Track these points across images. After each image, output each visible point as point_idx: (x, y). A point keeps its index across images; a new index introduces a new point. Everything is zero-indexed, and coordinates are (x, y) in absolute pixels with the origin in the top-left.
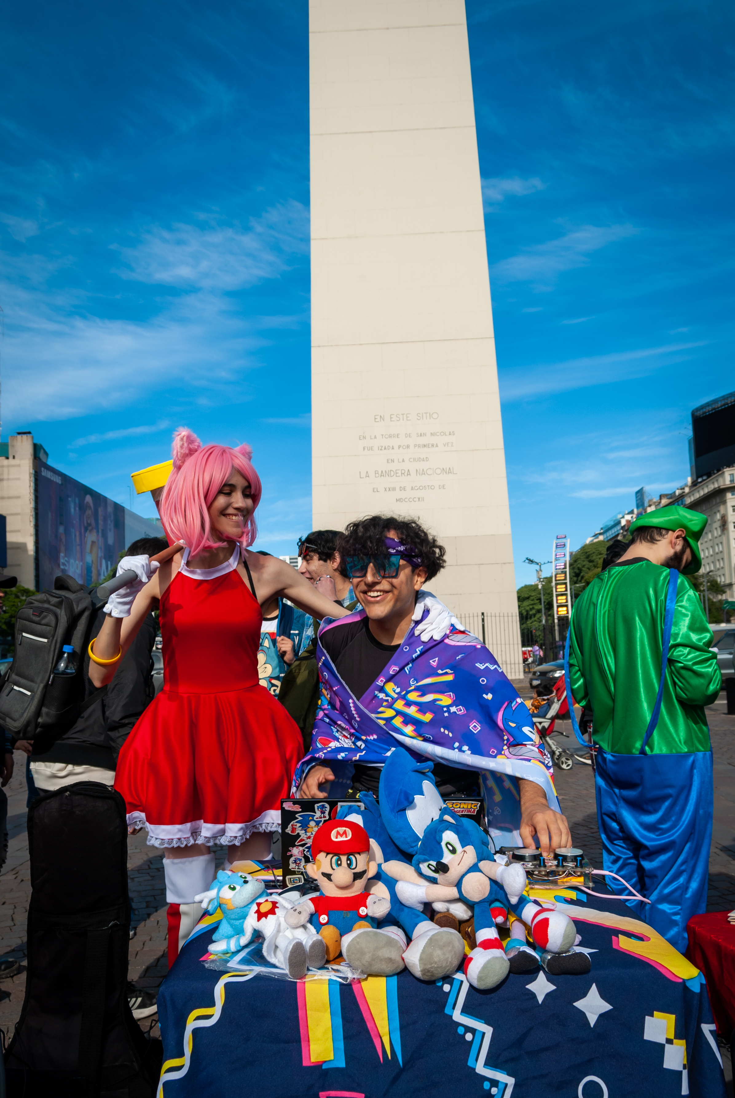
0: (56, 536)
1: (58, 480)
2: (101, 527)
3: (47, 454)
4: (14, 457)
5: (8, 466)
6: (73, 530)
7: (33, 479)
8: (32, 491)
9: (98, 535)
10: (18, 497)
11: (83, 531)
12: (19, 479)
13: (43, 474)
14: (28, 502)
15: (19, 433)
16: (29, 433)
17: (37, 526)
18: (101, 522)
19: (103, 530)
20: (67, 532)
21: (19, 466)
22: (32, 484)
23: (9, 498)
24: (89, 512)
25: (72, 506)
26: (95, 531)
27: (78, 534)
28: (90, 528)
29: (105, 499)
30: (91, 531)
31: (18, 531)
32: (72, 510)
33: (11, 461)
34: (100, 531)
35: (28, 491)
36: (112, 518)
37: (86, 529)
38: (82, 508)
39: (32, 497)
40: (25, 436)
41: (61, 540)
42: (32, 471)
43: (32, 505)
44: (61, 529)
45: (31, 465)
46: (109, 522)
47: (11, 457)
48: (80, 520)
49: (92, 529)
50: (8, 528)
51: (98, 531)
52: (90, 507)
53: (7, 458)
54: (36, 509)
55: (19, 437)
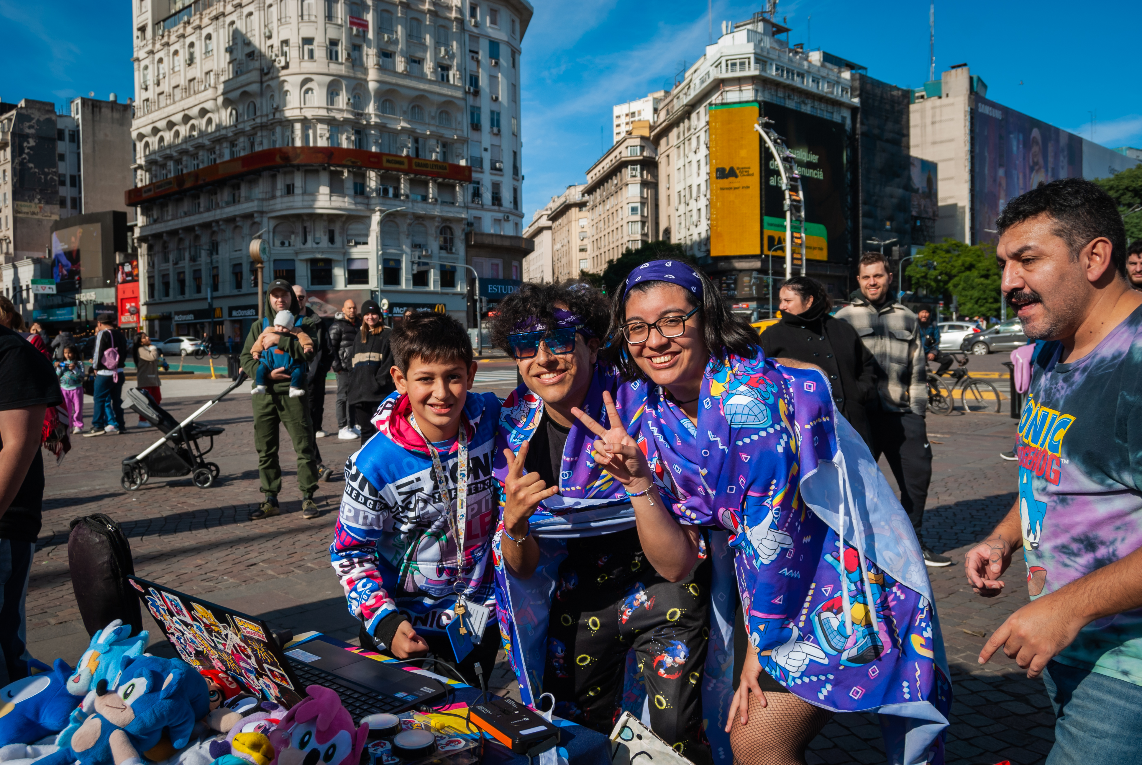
0: (995, 181)
1: (997, 114)
2: (1050, 165)
3: (985, 86)
4: (947, 95)
5: (941, 106)
6: (1015, 172)
7: (968, 117)
8: (968, 131)
9: (1047, 175)
10: (952, 140)
11: (1027, 171)
12: (952, 120)
13: (980, 110)
14: (963, 144)
15: (953, 67)
16: (965, 65)
17: (972, 171)
18: (1051, 159)
19: (1053, 169)
20: (1008, 175)
21: (952, 104)
22: (968, 124)
23: (941, 142)
24: (1035, 149)
25: (1014, 143)
26: (1043, 170)
27: (1021, 176)
28: (1036, 168)
29: (1057, 131)
30: (1037, 171)
31: (952, 178)
32: (1015, 148)
33: (944, 100)
34: (1050, 169)
35: (963, 132)
36: (1066, 153)
37: (1032, 169)
38: (1027, 144)
39: (968, 138)
40: (959, 70)
41: (1000, 185)
42: (968, 109)
43: (968, 147)
44: (1001, 172)
45: (967, 102)
46: (1062, 158)
47: (944, 95)
48: (1024, 159)
49: (1040, 168)
50: (940, 175)
51: (1047, 171)
52: (1037, 143)
53: (940, 97)
54: (972, 151)
55: (953, 71)
